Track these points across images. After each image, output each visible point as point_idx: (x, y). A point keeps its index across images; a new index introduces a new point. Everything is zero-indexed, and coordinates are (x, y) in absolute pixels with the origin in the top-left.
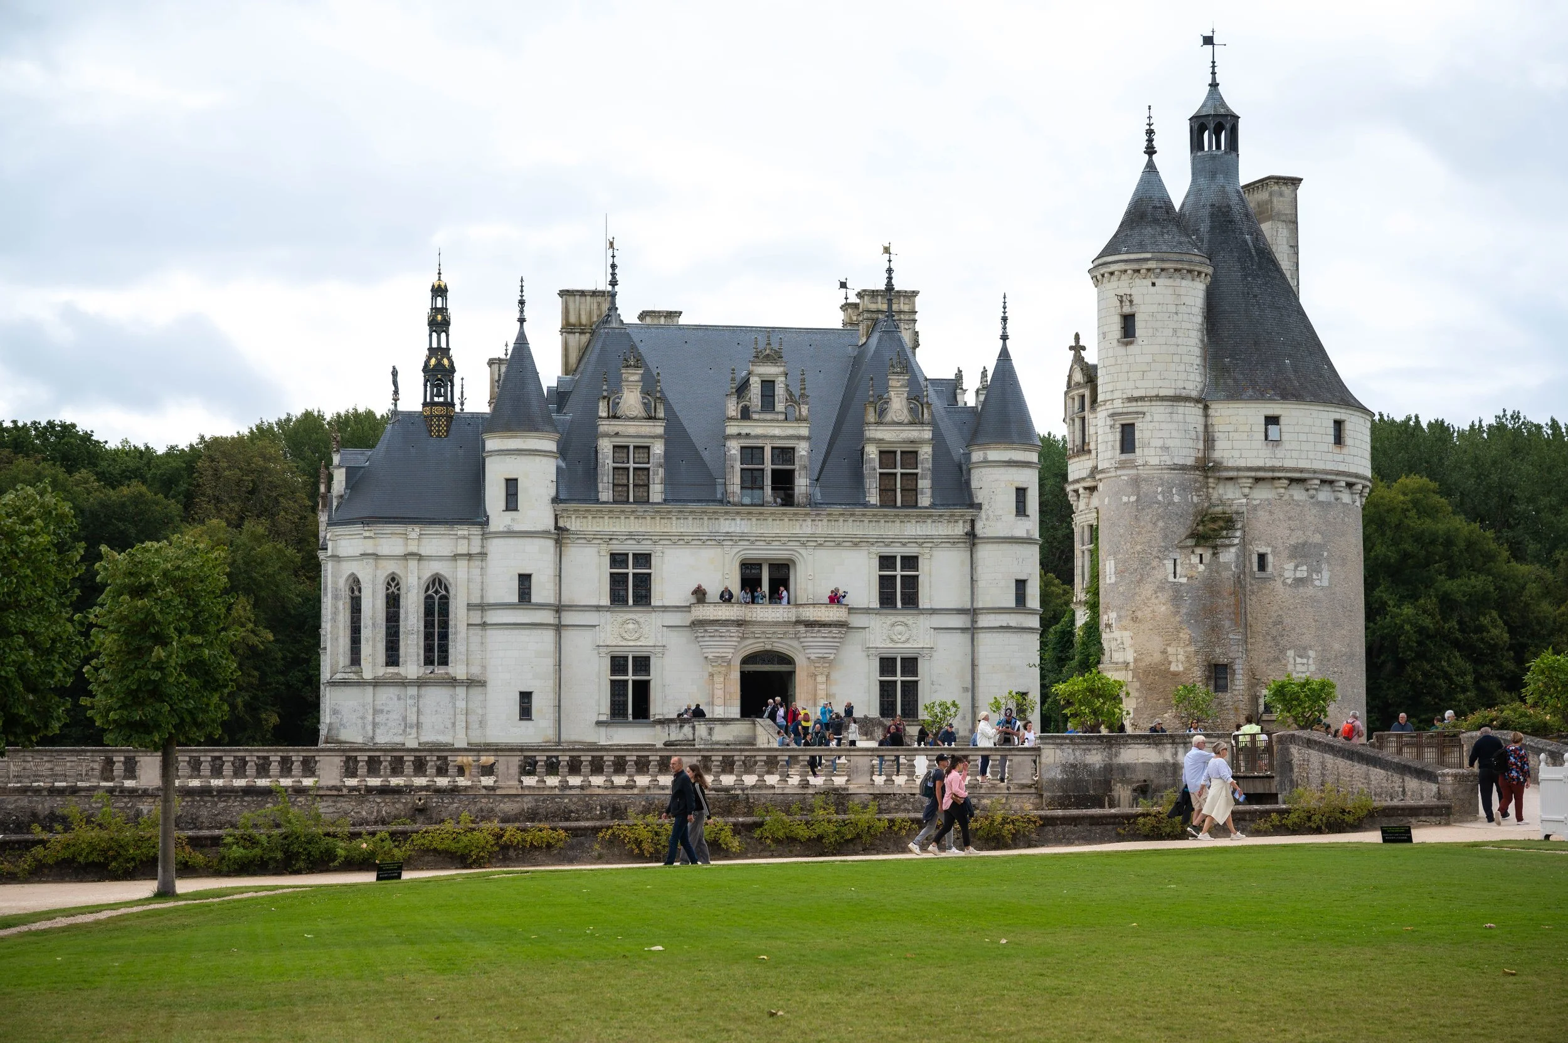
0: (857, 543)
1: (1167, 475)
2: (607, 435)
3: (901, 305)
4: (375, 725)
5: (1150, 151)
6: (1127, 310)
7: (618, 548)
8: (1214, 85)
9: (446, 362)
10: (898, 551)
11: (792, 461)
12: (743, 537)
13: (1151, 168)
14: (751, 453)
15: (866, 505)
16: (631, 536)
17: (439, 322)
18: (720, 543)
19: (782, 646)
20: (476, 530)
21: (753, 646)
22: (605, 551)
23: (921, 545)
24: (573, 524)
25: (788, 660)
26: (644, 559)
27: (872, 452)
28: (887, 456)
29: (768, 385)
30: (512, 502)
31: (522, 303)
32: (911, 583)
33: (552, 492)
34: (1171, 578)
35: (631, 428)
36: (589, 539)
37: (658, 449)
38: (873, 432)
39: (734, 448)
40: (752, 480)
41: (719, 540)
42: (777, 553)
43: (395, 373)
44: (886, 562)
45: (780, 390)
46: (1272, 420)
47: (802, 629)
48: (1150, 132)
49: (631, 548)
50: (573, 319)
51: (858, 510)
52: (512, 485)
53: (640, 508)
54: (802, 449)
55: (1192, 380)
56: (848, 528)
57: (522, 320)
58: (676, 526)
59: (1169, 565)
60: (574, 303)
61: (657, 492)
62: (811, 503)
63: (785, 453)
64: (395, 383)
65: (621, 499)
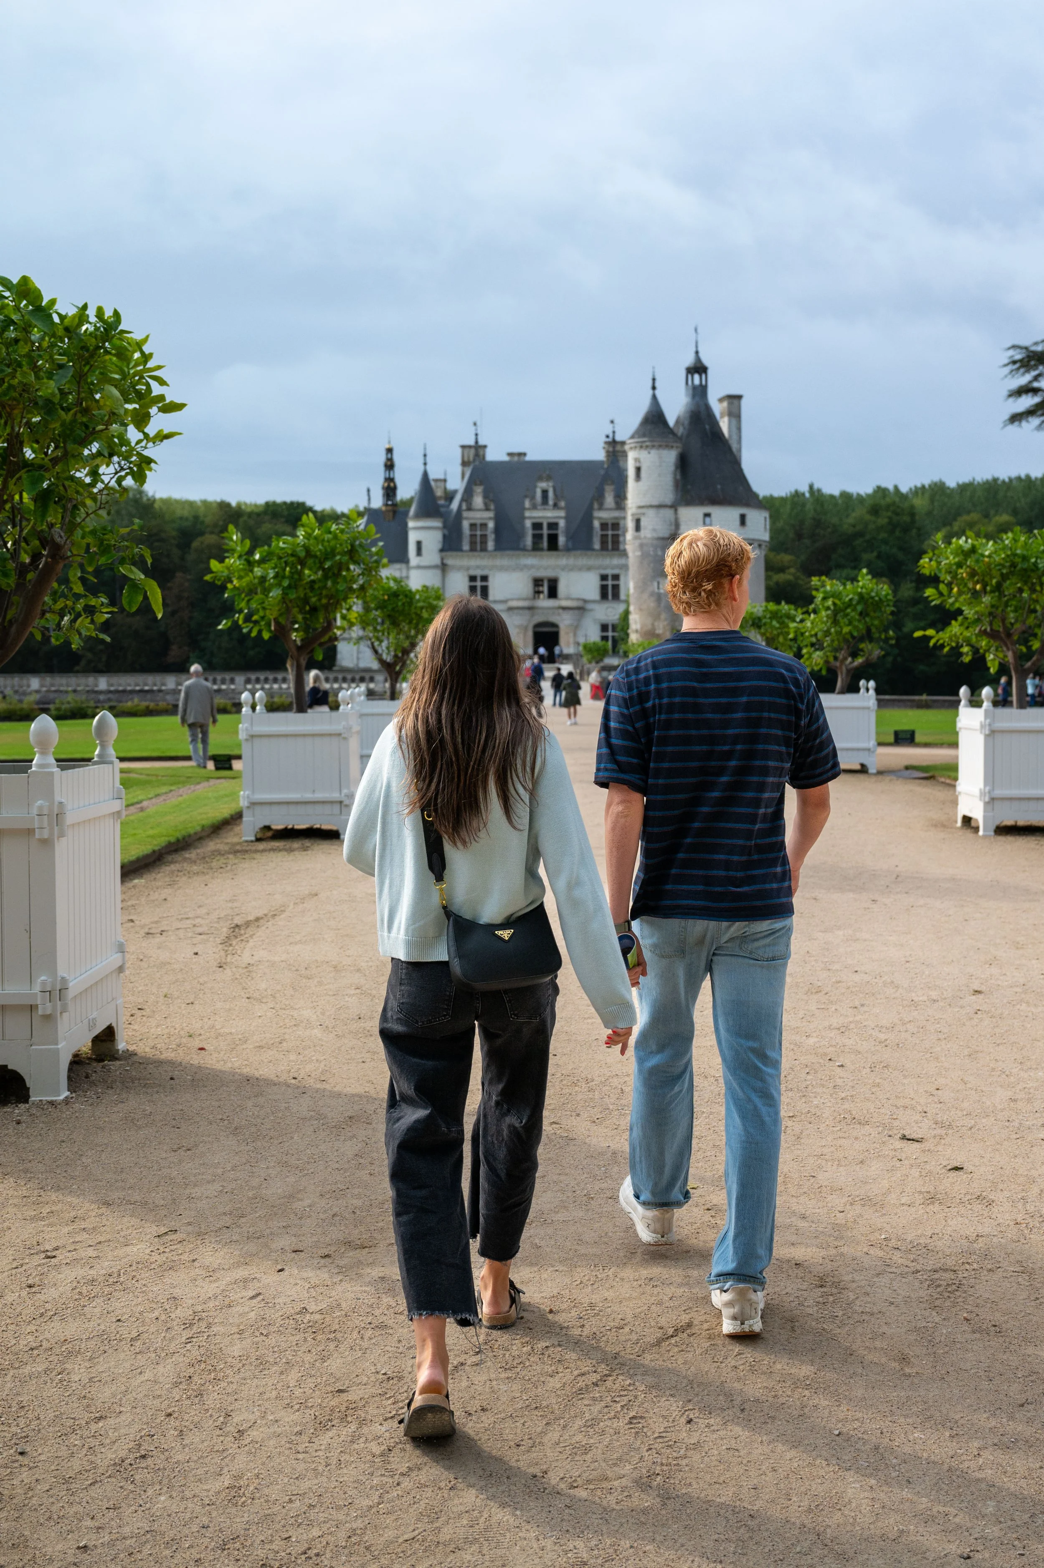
0: (589, 569)
1: (655, 542)
2: (467, 518)
3: (618, 448)
4: (358, 659)
5: (654, 388)
6: (638, 465)
7: (473, 573)
8: (697, 352)
9: (392, 485)
10: (610, 572)
11: (557, 529)
12: (532, 567)
13: (654, 397)
14: (537, 526)
15: (593, 550)
16: (478, 567)
17: (390, 465)
18: (522, 570)
19: (553, 619)
20: (403, 566)
21: (539, 619)
22: (466, 574)
23: (621, 569)
24: (450, 562)
25: (555, 625)
26: (485, 578)
27: (596, 524)
28: (604, 526)
29: (545, 493)
30: (419, 552)
31: (425, 455)
32: (616, 588)
33: (440, 546)
34: (656, 590)
35: (479, 515)
36: (459, 568)
37: (491, 525)
38: (597, 514)
39: (528, 524)
40: (537, 538)
41: (521, 568)
42: (550, 574)
43: (368, 491)
44: (604, 578)
45: (551, 494)
46: (707, 515)
47: (561, 611)
48: (654, 380)
49: (478, 573)
50: (466, 459)
51: (589, 553)
52: (419, 544)
53: (483, 554)
54: (562, 523)
55: (669, 497)
56: (583, 561)
57: (425, 464)
58: (498, 562)
59: (656, 584)
60: (466, 451)
61: (491, 545)
62: (568, 549)
63: (553, 526)
64: (369, 495)
65: (473, 549)
